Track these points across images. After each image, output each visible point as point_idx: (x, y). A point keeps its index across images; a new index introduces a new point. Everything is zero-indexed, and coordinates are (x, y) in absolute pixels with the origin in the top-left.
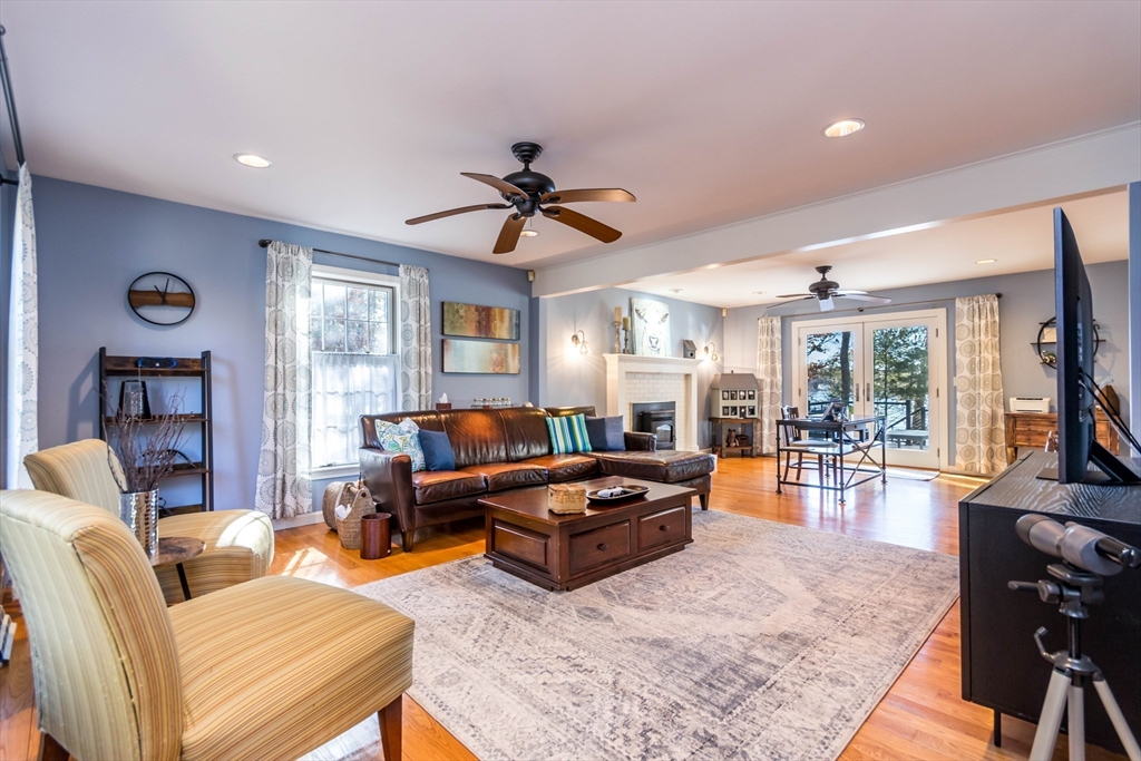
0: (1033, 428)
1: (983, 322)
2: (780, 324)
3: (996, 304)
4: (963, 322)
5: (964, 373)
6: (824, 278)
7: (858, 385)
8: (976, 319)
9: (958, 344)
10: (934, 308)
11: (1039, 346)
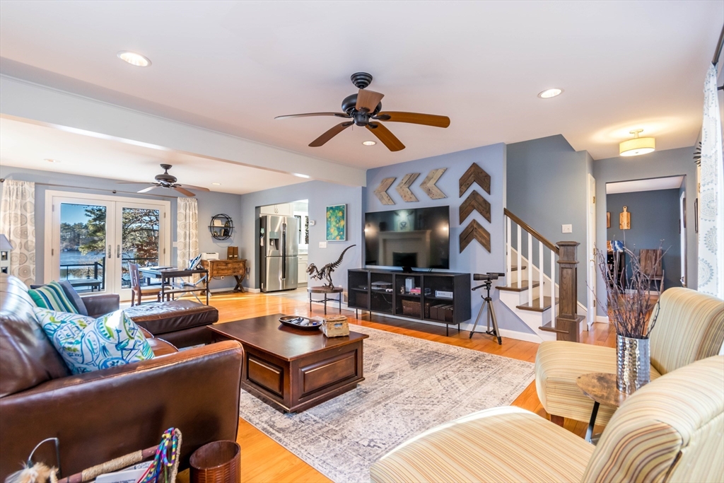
0: (220, 267)
1: (191, 213)
2: (34, 189)
3: (196, 204)
4: (181, 211)
5: (181, 239)
6: (166, 173)
7: (110, 246)
8: (188, 210)
9: (178, 223)
10: (163, 200)
11: (211, 227)
